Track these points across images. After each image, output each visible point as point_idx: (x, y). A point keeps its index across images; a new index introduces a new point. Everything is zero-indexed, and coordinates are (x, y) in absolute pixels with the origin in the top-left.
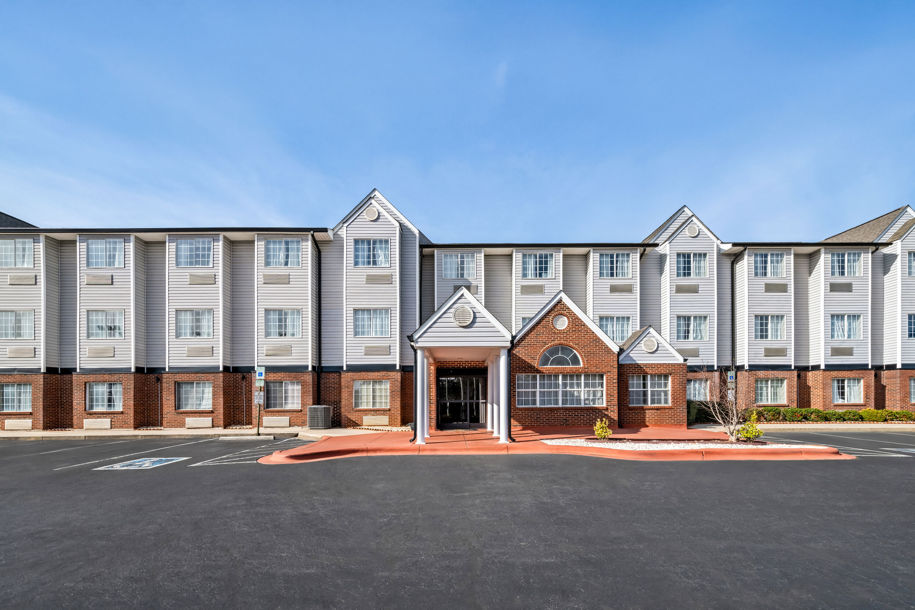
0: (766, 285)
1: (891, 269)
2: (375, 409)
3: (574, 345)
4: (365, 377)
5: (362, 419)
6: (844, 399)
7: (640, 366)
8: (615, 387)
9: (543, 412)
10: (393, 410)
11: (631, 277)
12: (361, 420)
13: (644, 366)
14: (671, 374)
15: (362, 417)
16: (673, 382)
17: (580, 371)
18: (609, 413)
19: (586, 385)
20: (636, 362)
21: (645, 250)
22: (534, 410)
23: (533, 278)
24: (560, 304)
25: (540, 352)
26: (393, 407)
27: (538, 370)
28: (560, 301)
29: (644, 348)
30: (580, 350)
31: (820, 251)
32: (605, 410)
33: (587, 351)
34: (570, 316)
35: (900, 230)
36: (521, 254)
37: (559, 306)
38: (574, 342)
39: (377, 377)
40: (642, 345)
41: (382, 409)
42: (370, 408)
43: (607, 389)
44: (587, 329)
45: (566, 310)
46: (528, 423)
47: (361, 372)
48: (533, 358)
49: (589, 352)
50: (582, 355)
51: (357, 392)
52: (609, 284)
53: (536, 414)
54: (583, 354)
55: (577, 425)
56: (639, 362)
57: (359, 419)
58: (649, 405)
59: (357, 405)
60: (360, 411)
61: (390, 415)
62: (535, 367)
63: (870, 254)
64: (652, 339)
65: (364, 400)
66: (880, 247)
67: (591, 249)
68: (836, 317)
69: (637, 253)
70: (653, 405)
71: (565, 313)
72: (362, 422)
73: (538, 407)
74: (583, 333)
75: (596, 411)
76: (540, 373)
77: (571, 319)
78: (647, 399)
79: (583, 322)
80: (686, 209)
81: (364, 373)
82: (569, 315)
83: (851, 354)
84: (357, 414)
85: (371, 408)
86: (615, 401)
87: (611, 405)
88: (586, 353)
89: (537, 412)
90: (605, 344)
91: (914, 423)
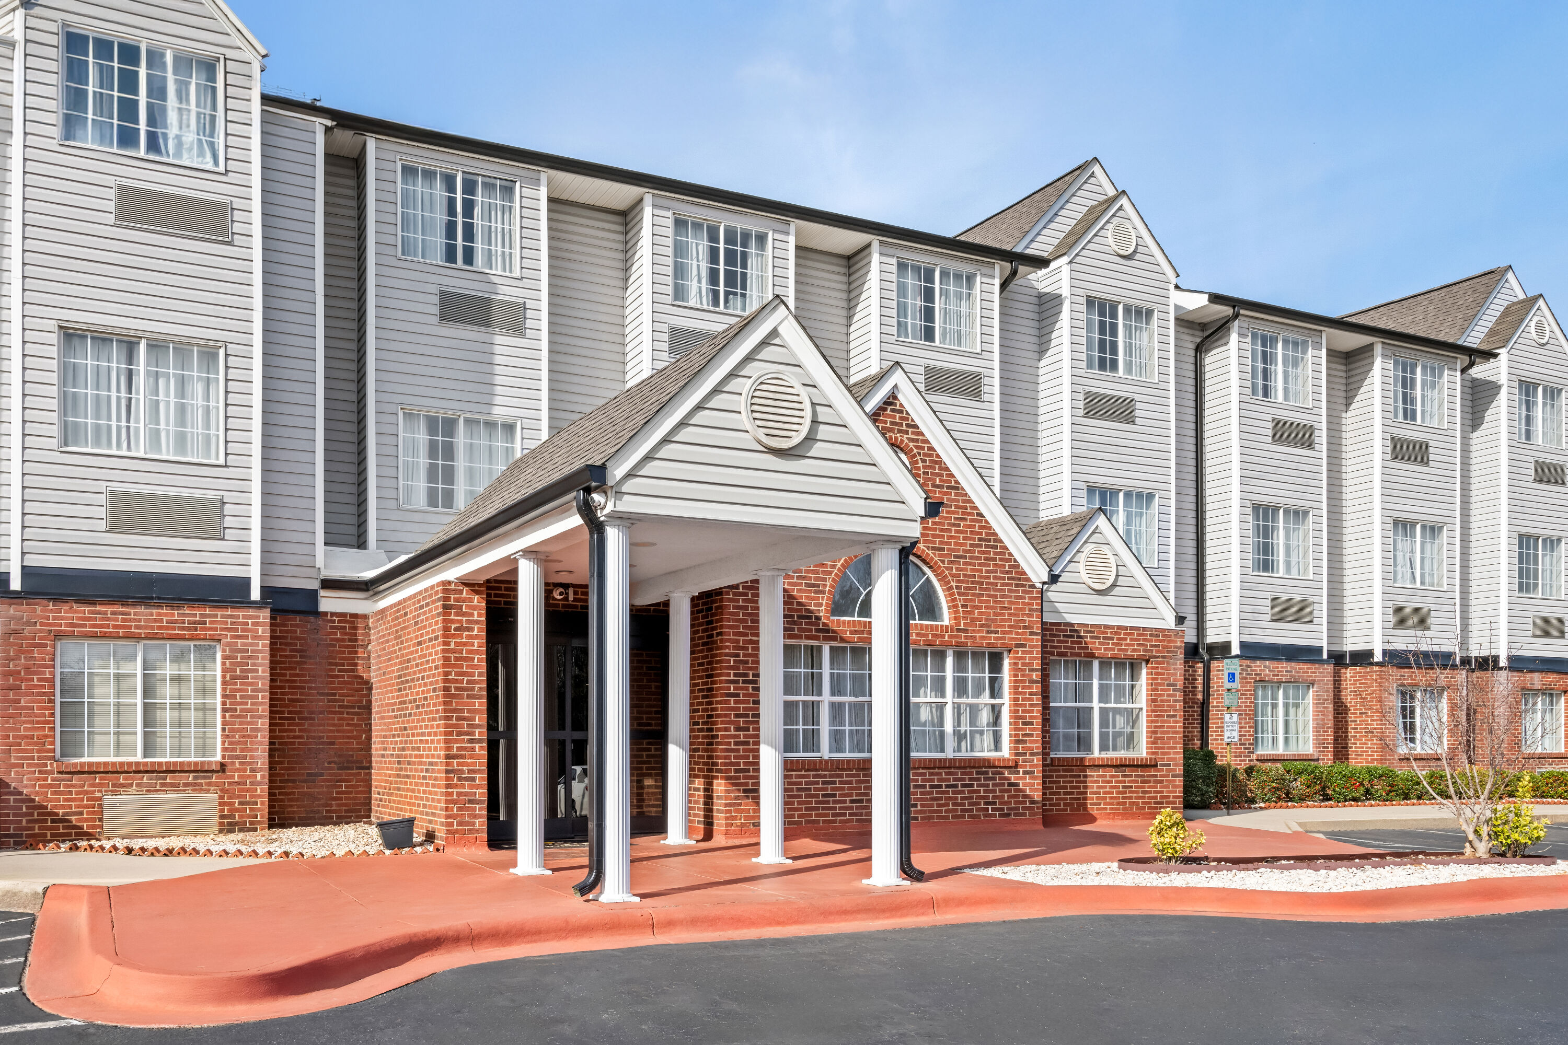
0: (1275, 422)
1: (1487, 419)
2: (160, 764)
3: (930, 552)
4: (115, 627)
5: (100, 806)
6: (1412, 740)
7: (1076, 631)
8: (1035, 694)
9: (841, 776)
10: (239, 770)
11: (979, 351)
12: (94, 813)
13: (1088, 632)
14: (1147, 661)
15: (100, 799)
16: (1153, 687)
17: (946, 638)
18: (1021, 778)
19: (961, 688)
20: (1063, 617)
21: (1014, 273)
22: (816, 770)
23: (705, 307)
24: (892, 410)
25: (834, 566)
26: (238, 757)
27: (828, 631)
28: (891, 400)
29: (1084, 577)
30: (947, 568)
31: (1373, 350)
32: (1011, 767)
33: (965, 576)
34: (919, 454)
35: (1498, 323)
36: (669, 214)
37: (889, 416)
38: (931, 542)
39: (167, 628)
40: (1081, 567)
41: (182, 763)
42: (131, 759)
43: (1015, 703)
44: (964, 501)
45: (907, 432)
46: (799, 816)
47: (93, 603)
48: (814, 586)
49: (970, 576)
50: (951, 588)
51: (73, 686)
52: (922, 362)
53: (824, 783)
54: (954, 584)
55: (938, 817)
56: (1070, 619)
57: (86, 806)
58: (1096, 753)
59: (71, 744)
60: (91, 771)
61: (222, 790)
62: (818, 618)
63: (1459, 373)
64: (1105, 548)
65: (106, 722)
66: (1478, 360)
67: (875, 241)
68: (1403, 526)
69: (993, 277)
70: (1104, 755)
71: (906, 441)
72: (101, 820)
73: (826, 757)
74: (953, 513)
75: (987, 773)
76: (834, 639)
77: (920, 464)
78: (1090, 735)
79: (953, 476)
80: (1097, 169)
81: (109, 609)
82: (915, 451)
83: (1426, 626)
84: (75, 786)
85: (139, 758)
86: (1036, 741)
87: (1025, 754)
88: (962, 582)
89: (825, 776)
90: (1010, 554)
91: (1566, 803)
